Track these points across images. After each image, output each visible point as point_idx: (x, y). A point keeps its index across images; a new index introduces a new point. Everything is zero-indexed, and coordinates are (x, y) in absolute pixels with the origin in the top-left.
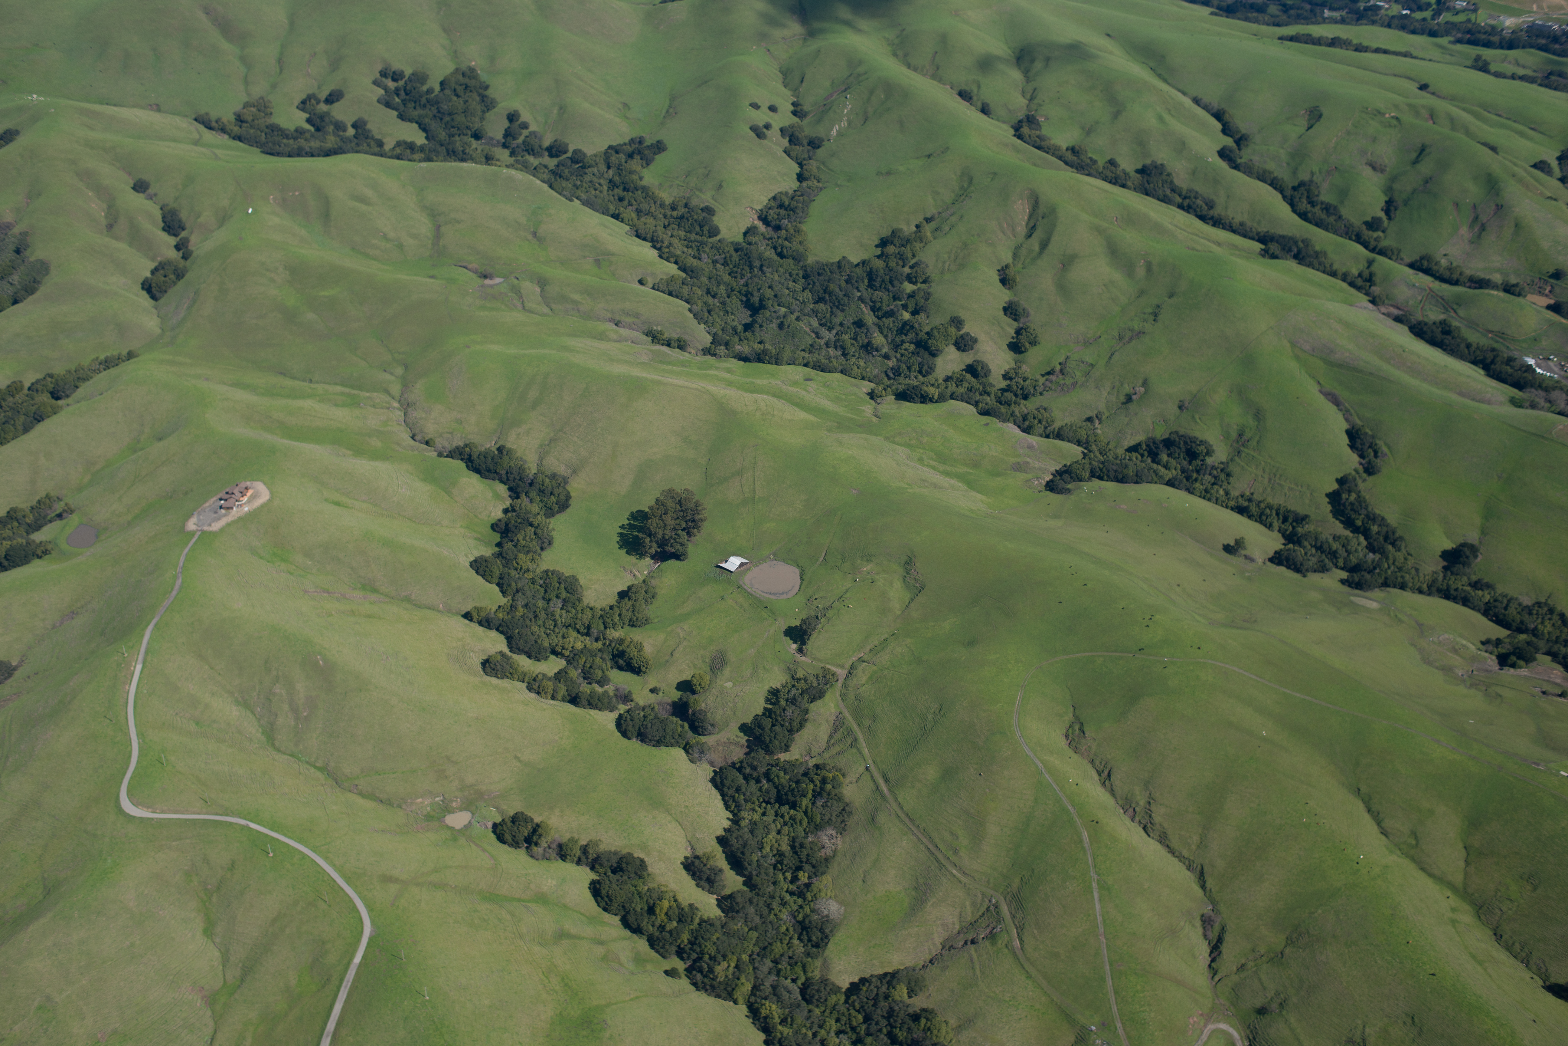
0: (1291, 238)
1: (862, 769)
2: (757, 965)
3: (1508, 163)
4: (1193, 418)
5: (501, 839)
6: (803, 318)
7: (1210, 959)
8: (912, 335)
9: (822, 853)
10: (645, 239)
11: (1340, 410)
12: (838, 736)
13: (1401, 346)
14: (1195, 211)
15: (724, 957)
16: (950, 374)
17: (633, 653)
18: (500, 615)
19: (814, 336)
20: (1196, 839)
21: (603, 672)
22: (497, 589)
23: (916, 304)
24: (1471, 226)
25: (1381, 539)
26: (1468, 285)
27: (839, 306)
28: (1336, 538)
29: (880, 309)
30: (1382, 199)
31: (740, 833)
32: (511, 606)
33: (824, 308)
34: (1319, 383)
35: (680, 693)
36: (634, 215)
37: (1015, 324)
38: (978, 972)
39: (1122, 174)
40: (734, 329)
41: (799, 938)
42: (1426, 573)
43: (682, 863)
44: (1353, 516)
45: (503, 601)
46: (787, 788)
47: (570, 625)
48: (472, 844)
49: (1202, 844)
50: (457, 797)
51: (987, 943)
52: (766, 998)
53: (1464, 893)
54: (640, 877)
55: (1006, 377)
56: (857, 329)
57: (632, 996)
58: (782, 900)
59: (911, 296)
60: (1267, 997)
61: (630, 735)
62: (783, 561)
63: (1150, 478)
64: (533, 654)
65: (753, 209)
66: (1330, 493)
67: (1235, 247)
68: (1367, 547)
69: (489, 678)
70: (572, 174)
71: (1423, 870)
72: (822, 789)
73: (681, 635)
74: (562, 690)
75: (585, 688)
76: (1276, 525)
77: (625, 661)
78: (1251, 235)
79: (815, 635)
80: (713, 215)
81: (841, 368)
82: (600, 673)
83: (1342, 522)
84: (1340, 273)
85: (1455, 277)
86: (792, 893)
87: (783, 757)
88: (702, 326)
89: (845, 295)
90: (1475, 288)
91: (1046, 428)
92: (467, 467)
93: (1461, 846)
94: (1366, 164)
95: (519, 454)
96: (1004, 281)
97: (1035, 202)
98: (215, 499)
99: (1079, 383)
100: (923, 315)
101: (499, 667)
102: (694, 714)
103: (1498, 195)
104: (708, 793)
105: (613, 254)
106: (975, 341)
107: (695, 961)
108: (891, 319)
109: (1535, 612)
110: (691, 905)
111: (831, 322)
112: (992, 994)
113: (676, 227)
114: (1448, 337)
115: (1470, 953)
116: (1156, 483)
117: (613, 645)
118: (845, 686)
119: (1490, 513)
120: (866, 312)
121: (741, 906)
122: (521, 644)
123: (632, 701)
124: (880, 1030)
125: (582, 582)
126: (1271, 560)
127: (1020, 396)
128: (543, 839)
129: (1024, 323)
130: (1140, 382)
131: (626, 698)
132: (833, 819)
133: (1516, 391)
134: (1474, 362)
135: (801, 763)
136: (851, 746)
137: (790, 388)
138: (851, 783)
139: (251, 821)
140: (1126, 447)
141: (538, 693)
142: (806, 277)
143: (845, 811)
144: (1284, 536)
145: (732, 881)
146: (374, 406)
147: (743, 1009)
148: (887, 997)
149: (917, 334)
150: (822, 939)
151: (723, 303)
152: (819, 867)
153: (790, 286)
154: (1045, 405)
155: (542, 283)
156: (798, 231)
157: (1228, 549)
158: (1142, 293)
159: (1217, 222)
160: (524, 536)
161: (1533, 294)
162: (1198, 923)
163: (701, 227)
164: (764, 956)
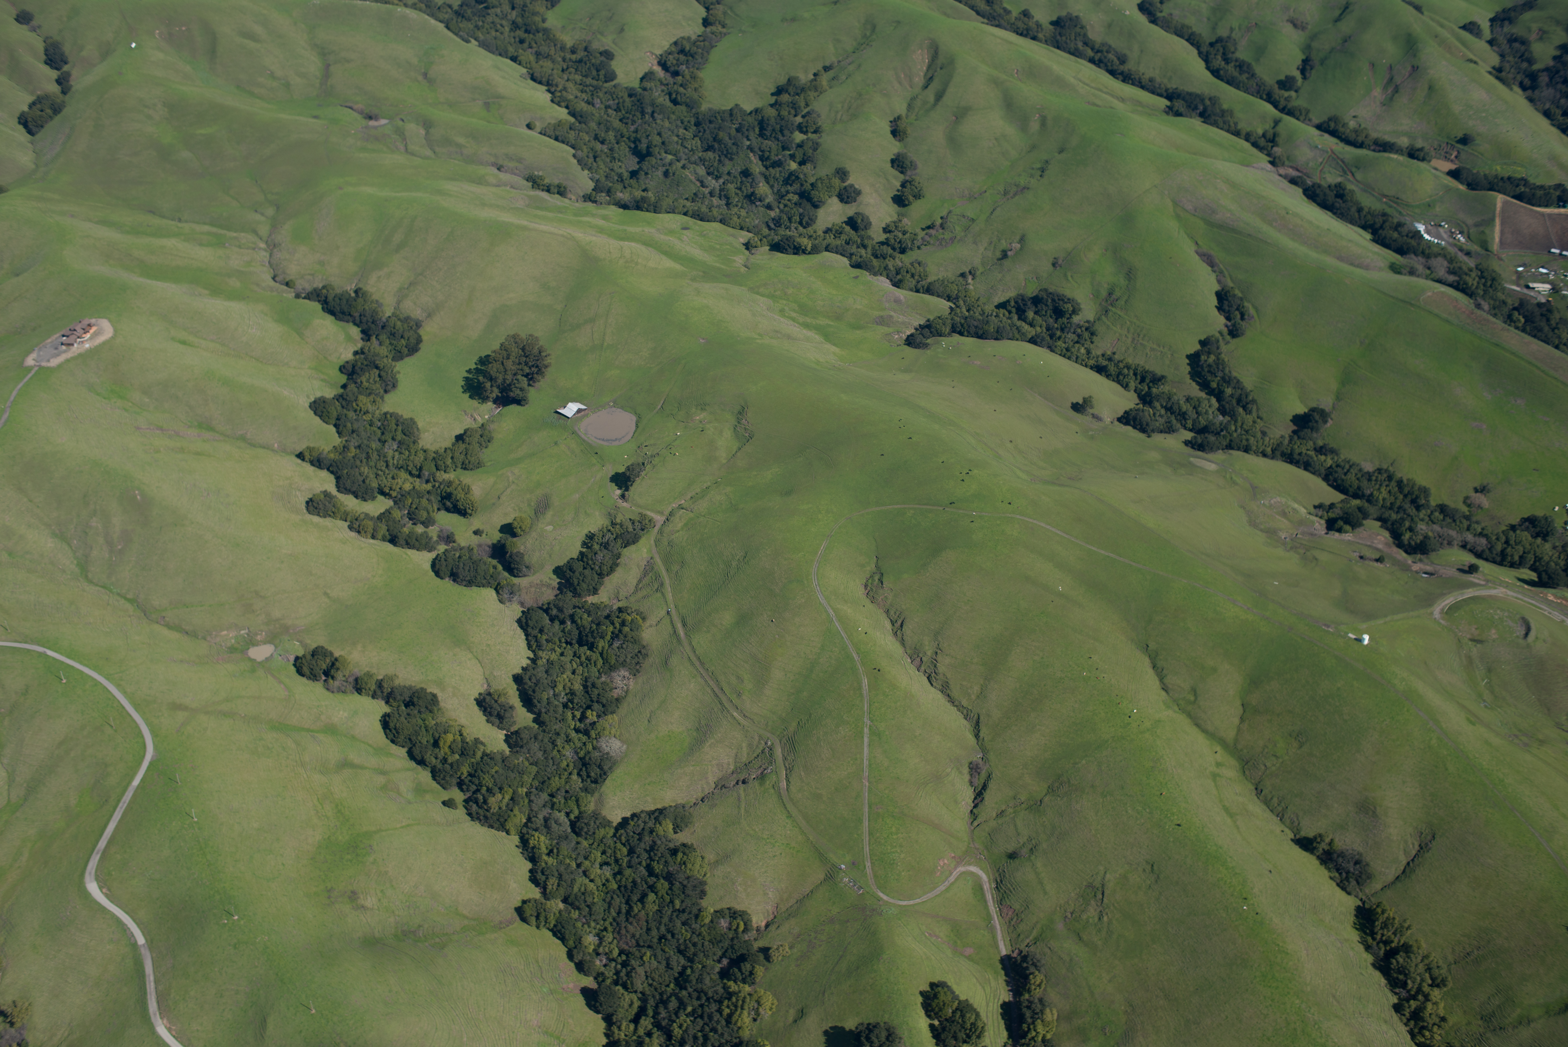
0: (1197, 96)
1: (663, 613)
2: (533, 798)
3: (1431, 23)
4: (1065, 275)
5: (300, 672)
6: (689, 165)
7: (973, 805)
8: (796, 186)
9: (616, 693)
10: (540, 83)
11: (1214, 271)
12: (646, 580)
13: (1286, 208)
14: (1106, 65)
15: (501, 789)
16: (830, 226)
17: (461, 495)
18: (332, 456)
19: (698, 184)
20: (976, 689)
21: (428, 513)
22: (334, 429)
23: (804, 154)
24: (1385, 88)
25: (1234, 402)
26: (1372, 148)
27: (728, 155)
28: (1188, 399)
29: (768, 158)
30: (1299, 57)
31: (535, 672)
32: (344, 447)
33: (712, 157)
34: (1197, 243)
35: (501, 535)
36: (532, 58)
37: (902, 177)
38: (743, 811)
39: (1034, 26)
40: (620, 176)
41: (579, 774)
42: (1272, 436)
43: (476, 700)
44: (1209, 378)
45: (337, 441)
46: (588, 630)
47: (402, 467)
48: (269, 676)
49: (982, 695)
50: (262, 631)
51: (756, 783)
52: (536, 830)
53: (1233, 749)
54: (431, 712)
55: (886, 230)
56: (744, 179)
57: (404, 824)
58: (567, 737)
59: (800, 146)
60: (1019, 843)
61: (442, 574)
62: (622, 408)
63: (1011, 335)
64: (360, 494)
65: (652, 53)
66: (1191, 355)
67: (1139, 103)
68: (1219, 409)
69: (311, 517)
70: (474, 14)
71: (1197, 725)
72: (620, 631)
73: (511, 479)
74: (383, 529)
75: (408, 528)
76: (1132, 385)
77: (452, 503)
78: (1159, 91)
79: (638, 481)
80: (612, 59)
81: (720, 217)
82: (425, 514)
83: (1198, 383)
84: (1243, 133)
85: (1360, 139)
86: (577, 731)
87: (591, 599)
88: (586, 172)
89: (734, 144)
90: (1380, 151)
91: (918, 282)
92: (323, 309)
93: (1238, 703)
94: (1288, 21)
95: (375, 297)
96: (894, 133)
97: (935, 51)
98: (58, 335)
99: (958, 237)
100: (809, 166)
101: (321, 506)
102: (511, 557)
103: (1415, 56)
104: (512, 633)
105: (503, 98)
106: (858, 193)
107: (474, 793)
108: (778, 169)
109: (1374, 478)
110: (477, 741)
111: (718, 171)
112: (752, 832)
113: (573, 70)
114: (1339, 200)
115: (1224, 806)
116: (1017, 340)
117: (442, 487)
118: (661, 532)
119: (1347, 378)
120: (755, 161)
121: (525, 741)
122: (348, 484)
123: (454, 542)
124: (640, 863)
125: (420, 425)
126: (1119, 420)
127: (898, 250)
128: (339, 672)
129: (910, 176)
130: (1018, 238)
131: (449, 538)
132: (628, 660)
133: (1398, 257)
134: (1364, 227)
135: (605, 606)
136: (657, 590)
137: (662, 237)
138: (651, 626)
139: (49, 648)
140: (996, 304)
141: (359, 532)
142: (697, 124)
143: (641, 653)
144: (1139, 396)
145: (523, 717)
146: (240, 247)
147: (516, 839)
148: (651, 832)
149: (802, 185)
150: (601, 776)
151: (611, 150)
152: (608, 706)
153: (680, 133)
154: (920, 259)
155: (428, 125)
156: (694, 77)
157: (1077, 408)
158: (1033, 147)
159: (1126, 78)
160: (368, 378)
161: (1438, 159)
162: (966, 770)
163: (598, 71)
164: (542, 790)
